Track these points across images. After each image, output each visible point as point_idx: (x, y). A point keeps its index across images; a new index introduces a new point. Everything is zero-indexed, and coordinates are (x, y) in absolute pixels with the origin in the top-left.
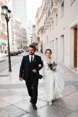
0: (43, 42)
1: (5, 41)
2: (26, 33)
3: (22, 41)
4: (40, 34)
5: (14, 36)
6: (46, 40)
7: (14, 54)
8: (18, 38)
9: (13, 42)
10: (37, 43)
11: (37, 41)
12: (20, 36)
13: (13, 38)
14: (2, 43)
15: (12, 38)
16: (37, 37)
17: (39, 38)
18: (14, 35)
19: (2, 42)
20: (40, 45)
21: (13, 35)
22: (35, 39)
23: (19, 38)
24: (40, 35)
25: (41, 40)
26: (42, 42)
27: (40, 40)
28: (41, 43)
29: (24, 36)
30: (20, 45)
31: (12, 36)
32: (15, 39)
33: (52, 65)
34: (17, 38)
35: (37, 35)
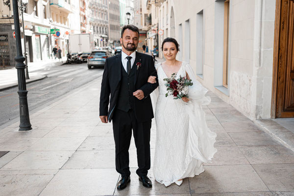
0: (161, 27)
1: (59, 24)
2: (119, 6)
3: (108, 25)
4: (153, 7)
5: (88, 12)
6: (169, 22)
7: (80, 58)
8: (98, 18)
9: (83, 28)
10: (146, 31)
11: (145, 24)
12: (103, 13)
13: (85, 18)
14: (52, 30)
15: (82, 18)
16: (146, 15)
17: (150, 19)
18: (87, 9)
19: (52, 27)
20: (151, 35)
21: (83, 10)
22: (142, 20)
23: (101, 19)
24: (153, 11)
25: (156, 23)
26: (158, 27)
27: (153, 24)
28: (156, 29)
29: (112, 12)
30: (103, 36)
31: (82, 13)
32: (88, 20)
33: (178, 85)
34: (95, 17)
35: (145, 11)
